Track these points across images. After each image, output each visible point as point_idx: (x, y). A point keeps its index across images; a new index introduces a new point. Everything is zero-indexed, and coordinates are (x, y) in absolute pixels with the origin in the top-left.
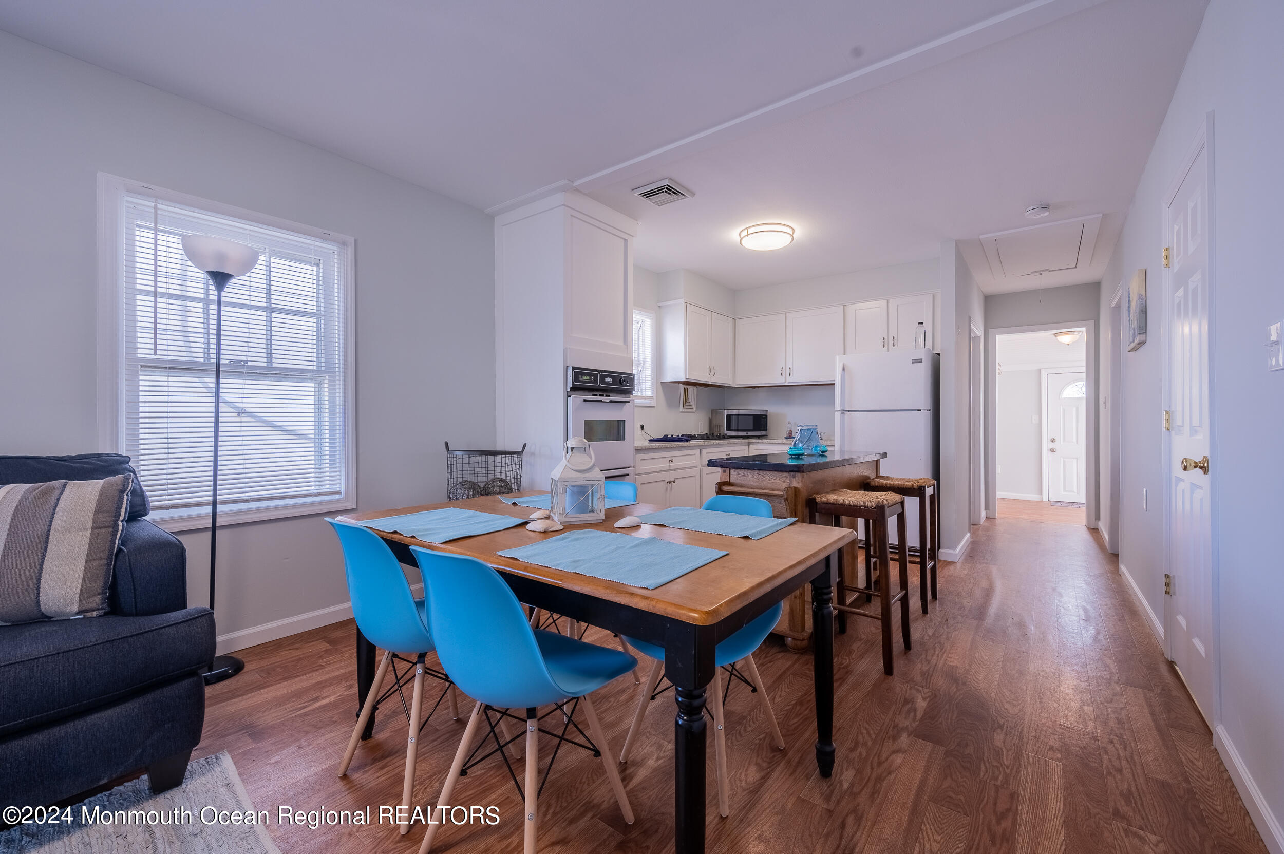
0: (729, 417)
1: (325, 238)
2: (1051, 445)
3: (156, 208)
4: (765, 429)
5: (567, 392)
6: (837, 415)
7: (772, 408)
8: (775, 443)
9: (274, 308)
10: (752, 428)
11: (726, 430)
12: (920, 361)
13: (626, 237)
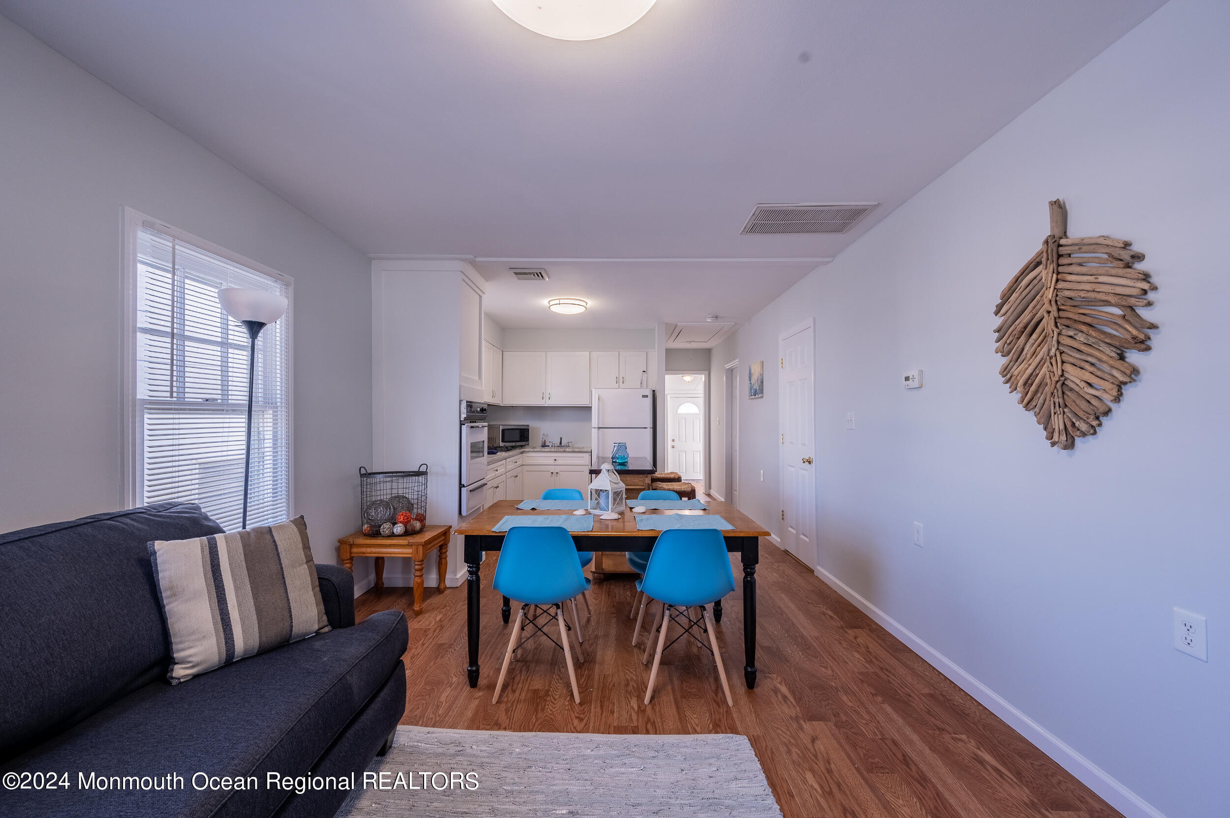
0: (503, 430)
1: (276, 279)
2: (673, 444)
3: (174, 248)
4: (528, 440)
5: (461, 421)
6: (594, 432)
7: (533, 424)
8: (544, 452)
9: (231, 344)
10: (518, 439)
11: (502, 442)
12: (647, 396)
13: (481, 294)
